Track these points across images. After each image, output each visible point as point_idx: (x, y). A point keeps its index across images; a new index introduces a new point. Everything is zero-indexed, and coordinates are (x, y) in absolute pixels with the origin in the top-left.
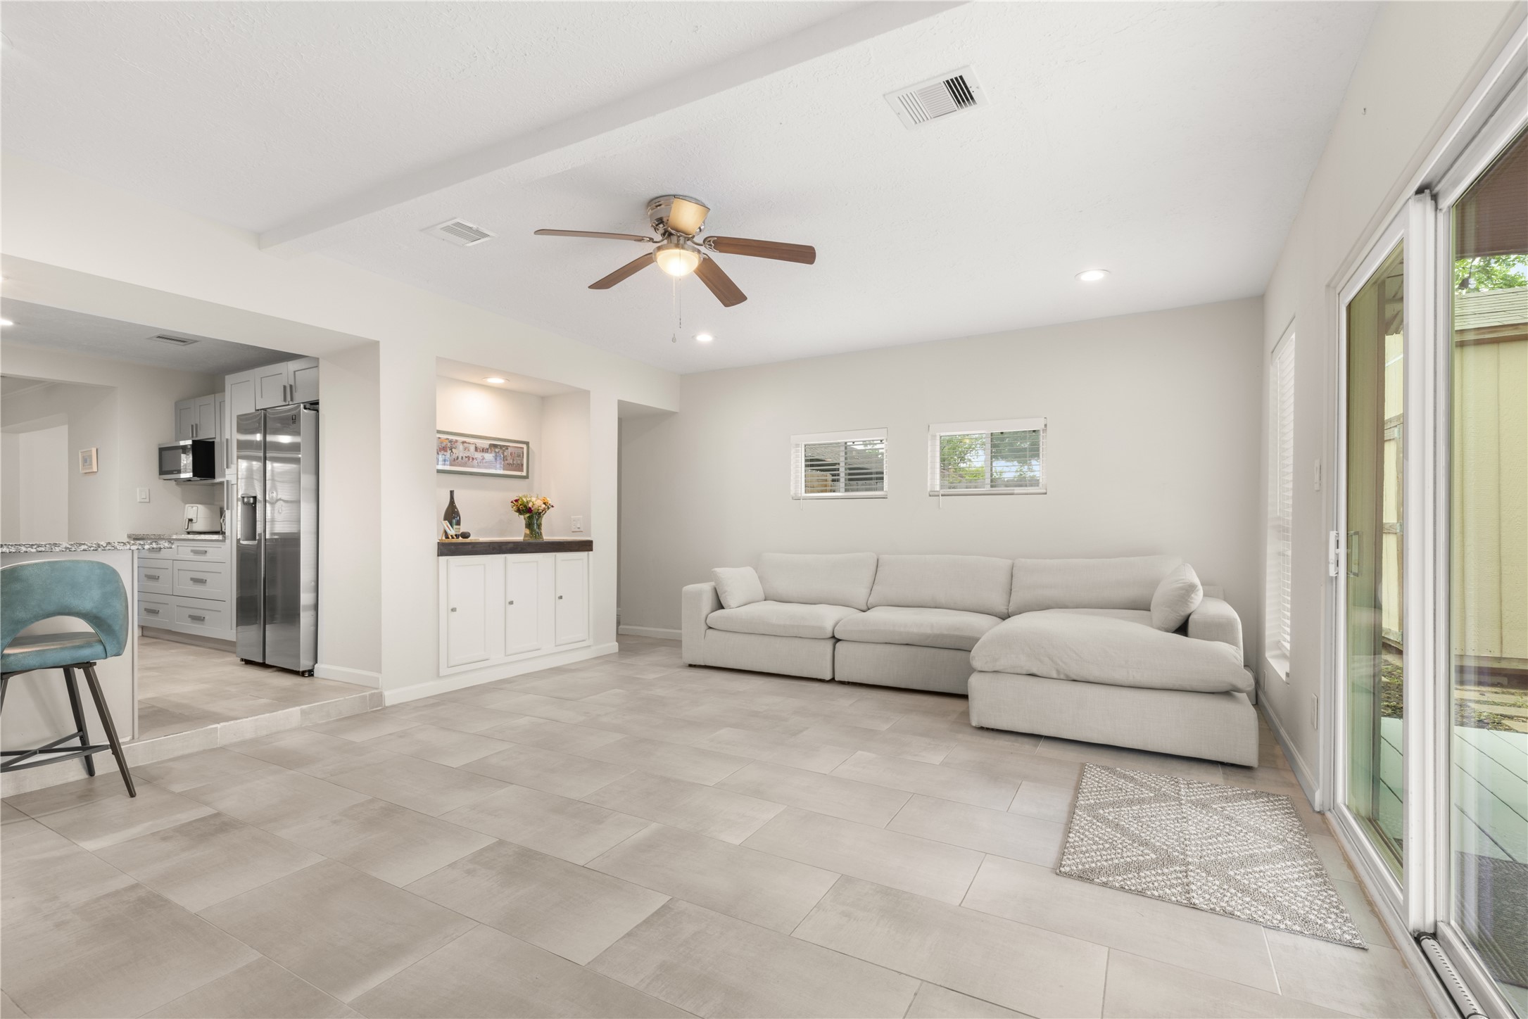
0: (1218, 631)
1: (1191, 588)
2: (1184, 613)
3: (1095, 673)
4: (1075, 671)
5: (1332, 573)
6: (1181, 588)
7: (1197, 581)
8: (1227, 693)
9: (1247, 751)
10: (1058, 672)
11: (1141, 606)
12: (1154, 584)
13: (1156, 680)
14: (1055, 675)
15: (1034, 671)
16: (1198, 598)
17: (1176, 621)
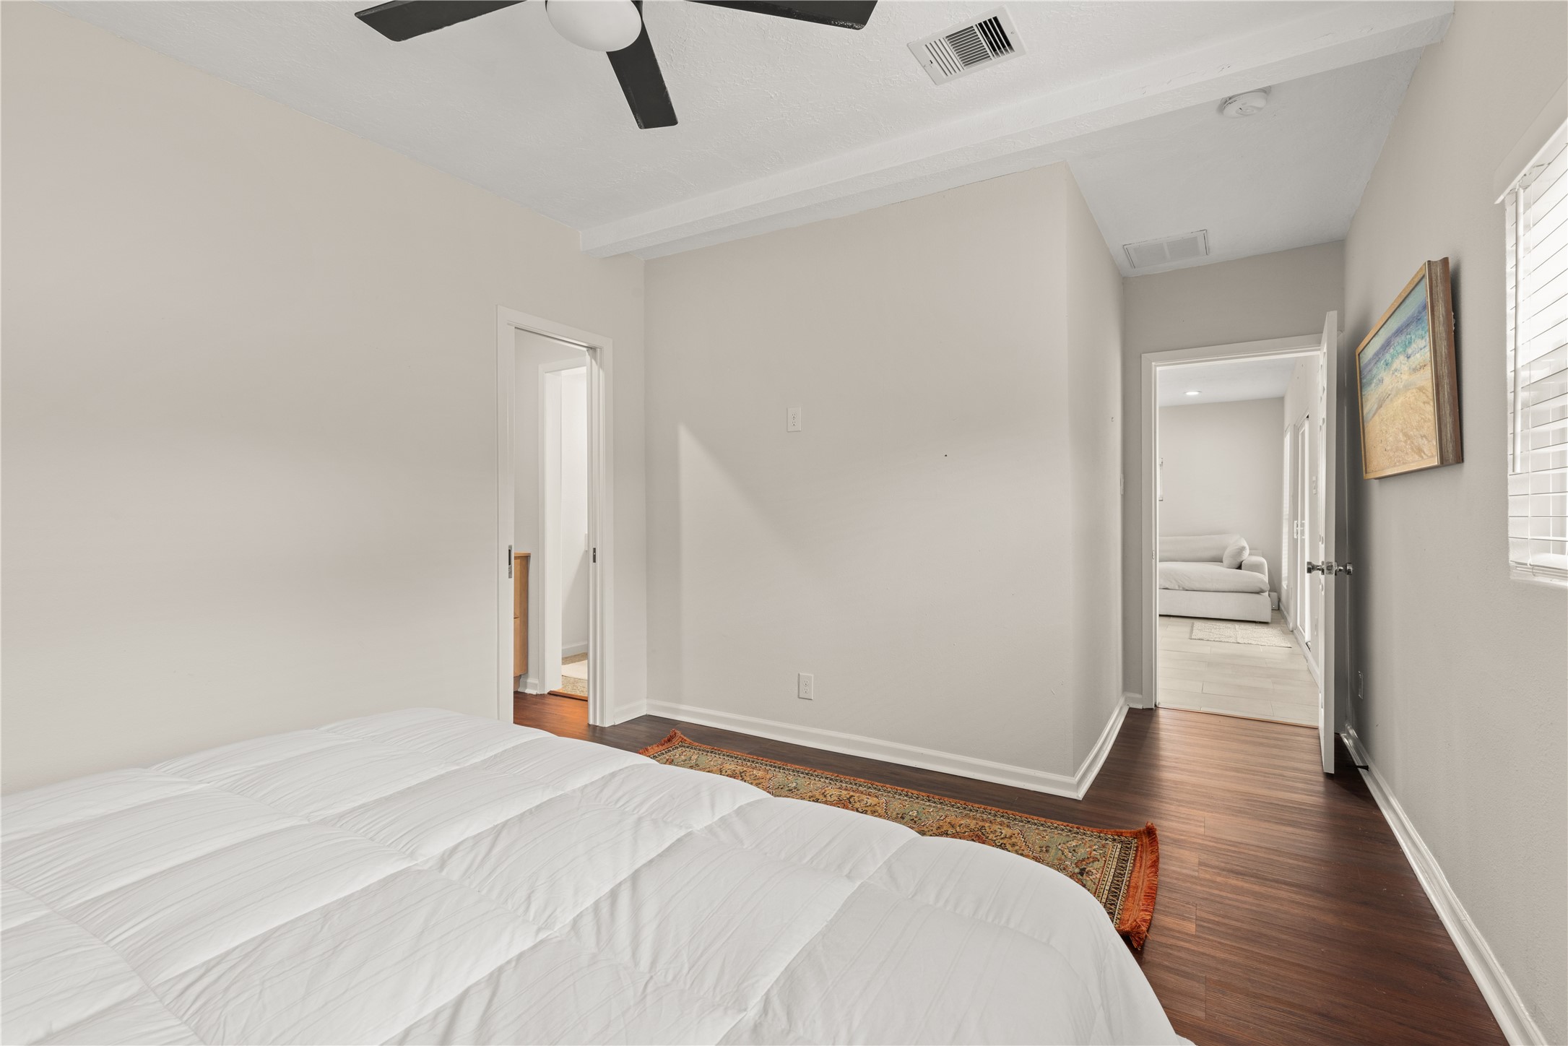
0: (1256, 568)
1: (1243, 549)
2: (1239, 561)
3: (1197, 586)
4: (1187, 585)
5: (1295, 537)
6: (1238, 549)
7: (1245, 544)
8: (1259, 592)
9: (1266, 615)
10: (1179, 586)
11: (1218, 560)
12: (1225, 548)
13: (1226, 587)
14: (1177, 588)
15: (1167, 586)
16: (1247, 552)
17: (1236, 563)
